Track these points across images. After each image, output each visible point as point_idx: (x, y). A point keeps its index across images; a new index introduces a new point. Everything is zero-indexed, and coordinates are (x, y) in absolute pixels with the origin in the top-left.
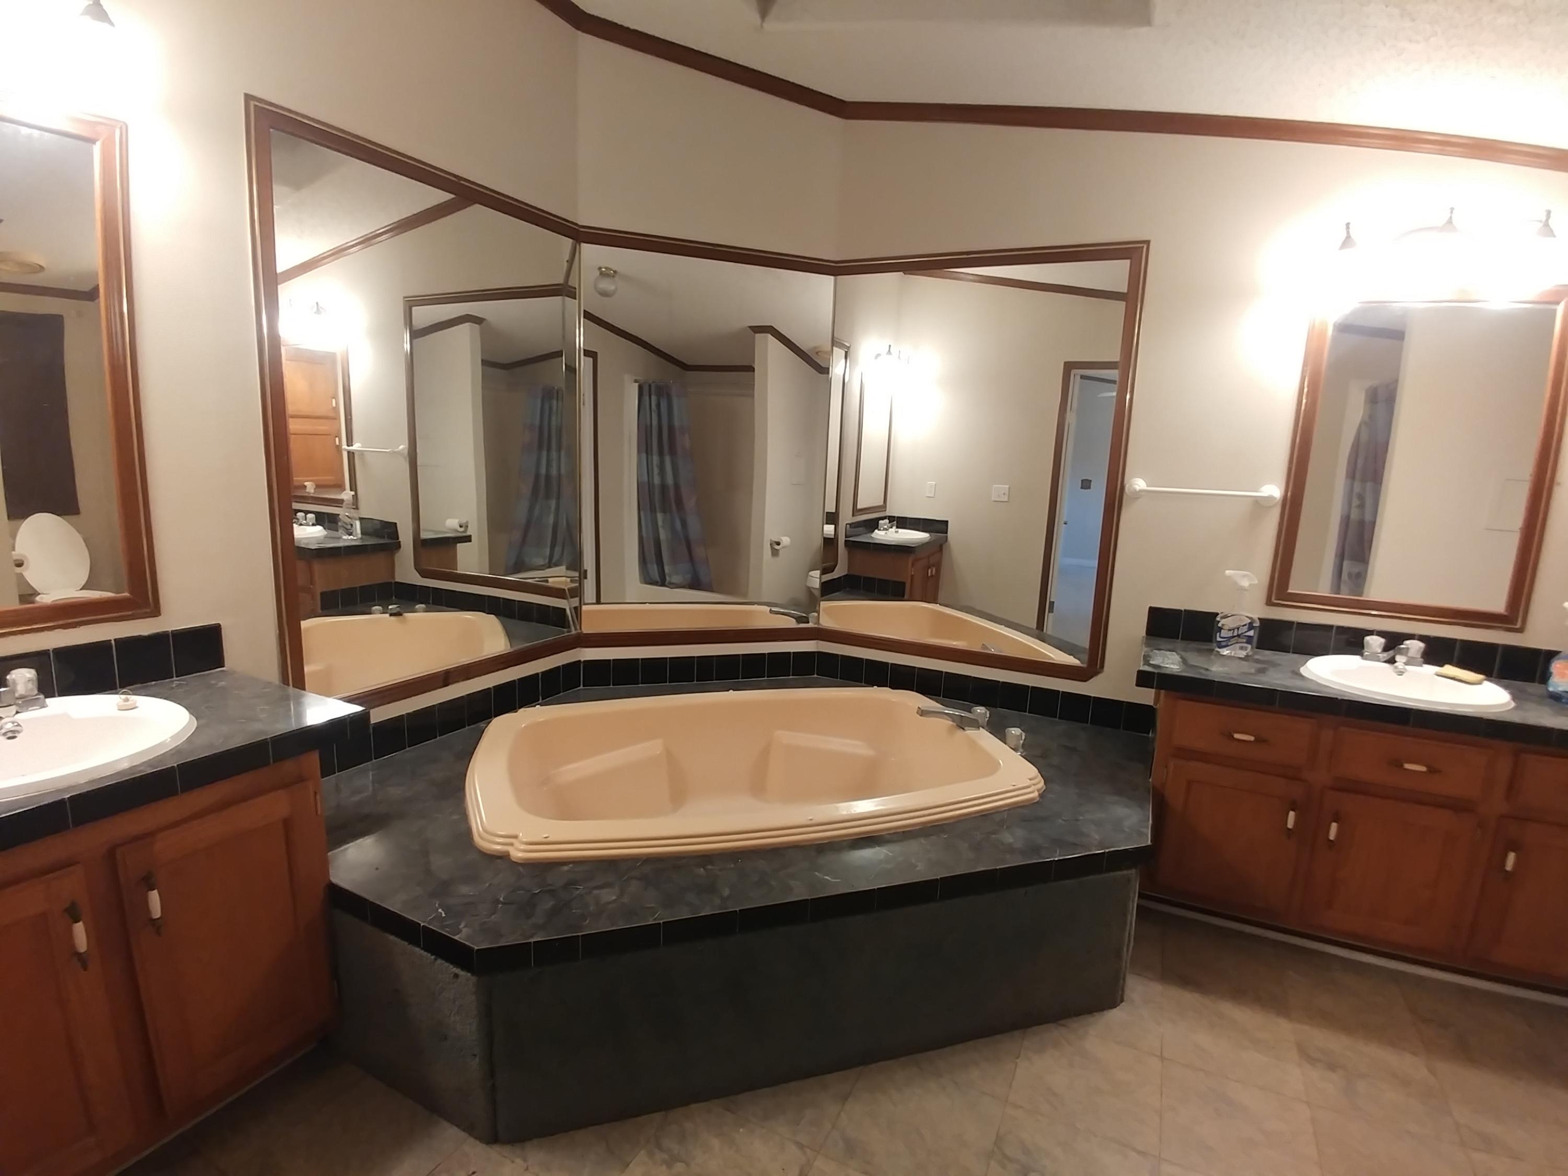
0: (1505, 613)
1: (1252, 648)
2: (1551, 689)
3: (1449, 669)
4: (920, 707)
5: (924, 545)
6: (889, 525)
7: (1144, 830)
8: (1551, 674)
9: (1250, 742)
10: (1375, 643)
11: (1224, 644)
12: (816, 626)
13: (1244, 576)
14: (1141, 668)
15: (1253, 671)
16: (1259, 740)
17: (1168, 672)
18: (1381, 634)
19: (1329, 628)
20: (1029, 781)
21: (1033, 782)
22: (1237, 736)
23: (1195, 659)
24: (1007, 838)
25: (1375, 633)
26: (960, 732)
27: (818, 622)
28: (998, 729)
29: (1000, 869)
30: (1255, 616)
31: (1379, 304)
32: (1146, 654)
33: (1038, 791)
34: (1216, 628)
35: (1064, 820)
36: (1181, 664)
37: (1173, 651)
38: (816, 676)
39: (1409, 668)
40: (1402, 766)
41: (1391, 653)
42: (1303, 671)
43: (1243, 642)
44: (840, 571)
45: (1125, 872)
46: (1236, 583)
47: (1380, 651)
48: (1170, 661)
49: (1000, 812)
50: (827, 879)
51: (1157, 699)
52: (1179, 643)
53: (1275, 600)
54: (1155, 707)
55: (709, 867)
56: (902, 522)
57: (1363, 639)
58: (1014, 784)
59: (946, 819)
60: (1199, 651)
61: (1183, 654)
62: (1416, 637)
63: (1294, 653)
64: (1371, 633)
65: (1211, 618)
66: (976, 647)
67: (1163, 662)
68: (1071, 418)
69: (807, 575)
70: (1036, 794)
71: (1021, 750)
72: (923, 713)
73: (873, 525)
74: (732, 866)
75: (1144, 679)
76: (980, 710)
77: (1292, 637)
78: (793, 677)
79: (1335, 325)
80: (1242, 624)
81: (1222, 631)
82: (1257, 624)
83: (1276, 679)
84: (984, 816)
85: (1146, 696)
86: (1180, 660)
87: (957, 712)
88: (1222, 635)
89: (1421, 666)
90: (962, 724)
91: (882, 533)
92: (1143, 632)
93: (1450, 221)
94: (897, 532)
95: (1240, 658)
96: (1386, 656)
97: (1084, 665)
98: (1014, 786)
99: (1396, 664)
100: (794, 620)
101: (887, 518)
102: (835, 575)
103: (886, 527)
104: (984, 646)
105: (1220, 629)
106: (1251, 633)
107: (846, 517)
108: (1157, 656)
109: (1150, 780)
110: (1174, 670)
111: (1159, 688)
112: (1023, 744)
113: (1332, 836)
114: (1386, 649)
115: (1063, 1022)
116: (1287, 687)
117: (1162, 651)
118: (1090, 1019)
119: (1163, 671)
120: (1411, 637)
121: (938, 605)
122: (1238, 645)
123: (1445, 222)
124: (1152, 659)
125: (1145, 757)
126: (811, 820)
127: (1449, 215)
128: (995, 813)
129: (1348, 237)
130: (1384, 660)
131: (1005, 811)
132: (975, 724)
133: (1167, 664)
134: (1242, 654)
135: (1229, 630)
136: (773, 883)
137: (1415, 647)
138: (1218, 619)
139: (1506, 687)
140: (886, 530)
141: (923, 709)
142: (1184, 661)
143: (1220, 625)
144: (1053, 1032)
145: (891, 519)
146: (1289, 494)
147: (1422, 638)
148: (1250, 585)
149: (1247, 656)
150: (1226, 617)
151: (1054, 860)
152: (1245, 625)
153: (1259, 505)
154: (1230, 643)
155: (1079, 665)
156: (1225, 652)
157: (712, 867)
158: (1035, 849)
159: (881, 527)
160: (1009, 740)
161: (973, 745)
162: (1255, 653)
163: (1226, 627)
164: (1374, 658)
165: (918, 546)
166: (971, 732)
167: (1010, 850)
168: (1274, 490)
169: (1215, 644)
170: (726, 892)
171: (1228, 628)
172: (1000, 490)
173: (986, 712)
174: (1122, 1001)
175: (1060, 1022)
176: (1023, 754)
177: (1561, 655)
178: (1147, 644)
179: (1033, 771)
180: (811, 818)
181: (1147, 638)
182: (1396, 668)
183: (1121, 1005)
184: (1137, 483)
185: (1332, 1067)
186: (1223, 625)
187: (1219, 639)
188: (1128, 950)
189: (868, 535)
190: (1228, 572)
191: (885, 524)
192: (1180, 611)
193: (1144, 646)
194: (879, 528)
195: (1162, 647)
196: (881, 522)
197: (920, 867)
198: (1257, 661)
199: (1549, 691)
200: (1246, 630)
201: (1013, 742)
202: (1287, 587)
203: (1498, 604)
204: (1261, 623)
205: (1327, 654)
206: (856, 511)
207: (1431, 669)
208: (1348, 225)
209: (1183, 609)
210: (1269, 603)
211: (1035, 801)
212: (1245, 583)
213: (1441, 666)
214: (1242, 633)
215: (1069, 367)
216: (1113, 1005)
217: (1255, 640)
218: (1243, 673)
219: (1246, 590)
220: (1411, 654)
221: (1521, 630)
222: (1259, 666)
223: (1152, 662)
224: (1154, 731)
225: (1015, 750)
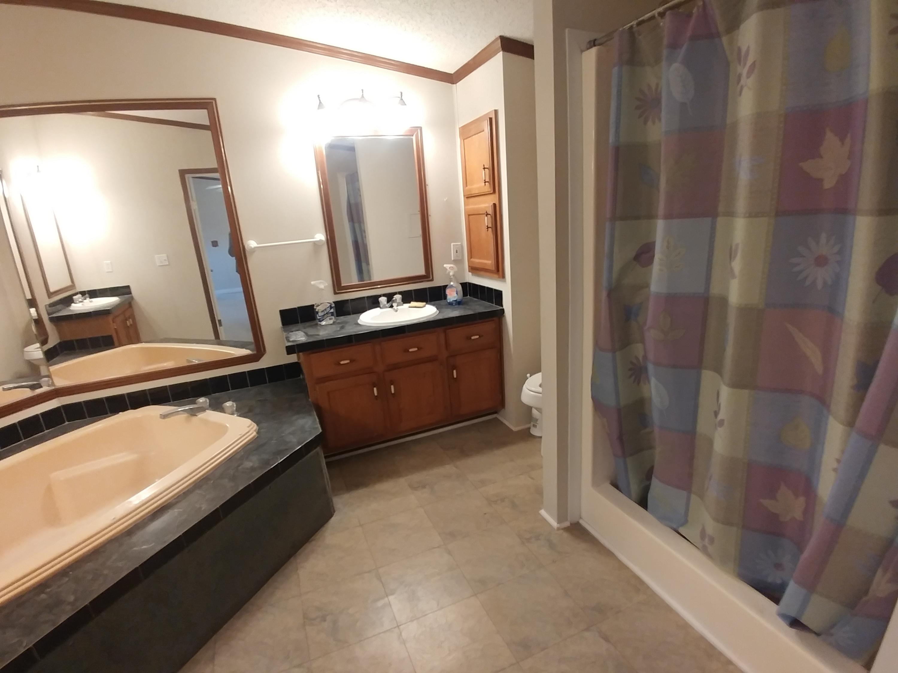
0: (425, 274)
1: (335, 317)
2: (448, 301)
3: (413, 304)
4: (161, 414)
5: (117, 307)
6: (83, 298)
7: (316, 426)
8: (447, 295)
9: (348, 363)
10: (383, 300)
11: (321, 319)
12: (53, 388)
13: (321, 283)
14: (287, 345)
15: (339, 329)
16: (352, 361)
17: (301, 342)
18: (384, 295)
19: (363, 298)
20: (247, 428)
21: (250, 427)
22: (342, 362)
23: (311, 331)
24: (248, 464)
25: (382, 296)
26: (194, 418)
27: (53, 384)
28: (217, 407)
29: (252, 483)
30: (331, 301)
31: (343, 138)
32: (286, 336)
33: (255, 431)
34: (315, 312)
35: (276, 440)
36: (306, 336)
37: (299, 330)
38: (67, 423)
39: (399, 307)
40: (409, 351)
41: (391, 303)
42: (359, 322)
43: (329, 316)
44: (53, 341)
45: (315, 451)
46: (318, 287)
47: (386, 303)
48: (299, 336)
49: (238, 453)
50: (145, 548)
51: (299, 358)
52: (300, 325)
53: (338, 291)
54: (299, 362)
55: (48, 590)
56: (93, 294)
57: (378, 300)
58: (240, 433)
59: (207, 472)
60: (311, 326)
61: (304, 330)
62: (398, 293)
63: (353, 314)
64: (380, 296)
65: (311, 308)
66: (182, 363)
67: (296, 338)
68: (194, 206)
69: (23, 352)
70: (255, 433)
71: (236, 413)
72: (164, 416)
73: (69, 301)
74: (67, 579)
75: (290, 350)
76: (202, 400)
77: (350, 307)
78: (48, 431)
79: (325, 148)
80: (327, 307)
81: (319, 313)
82: (333, 305)
83: (350, 330)
84: (230, 459)
85: (293, 358)
86: (304, 334)
87: (186, 407)
88: (320, 315)
89: (402, 305)
90: (193, 413)
91: (80, 305)
92: (280, 325)
93: (363, 97)
94: (91, 302)
95: (331, 324)
96: (389, 305)
97: (255, 352)
98: (241, 434)
99: (394, 307)
100: (28, 389)
101: (79, 293)
102: (51, 344)
103: (80, 300)
104: (188, 361)
105: (317, 313)
106: (332, 310)
107: (43, 301)
108: (292, 336)
109: (310, 400)
110: (304, 340)
111: (299, 351)
112: (236, 409)
113: (393, 392)
114: (388, 302)
115: (311, 540)
116: (356, 332)
117: (294, 332)
118: (323, 529)
119: (298, 343)
120: (395, 294)
121: (143, 343)
122: (328, 318)
123: (361, 97)
124: (290, 338)
125: (303, 389)
126: (114, 519)
127: (362, 94)
128: (236, 454)
129: (320, 103)
130: (389, 306)
131: (241, 451)
132: (202, 409)
133: (299, 338)
134: (331, 322)
135: (322, 312)
136: (106, 572)
137: (398, 297)
138: (315, 308)
139: (434, 305)
140: (82, 302)
141: (163, 414)
142: (306, 334)
143: (317, 310)
144: (308, 547)
145: (83, 293)
146: (329, 237)
147: (400, 293)
148: (325, 287)
149: (334, 322)
150: (318, 306)
151: (278, 463)
152: (328, 307)
153: (316, 245)
154: (324, 318)
155: (252, 354)
156: (323, 323)
157: (50, 590)
158: (267, 462)
159: (76, 301)
160: (226, 410)
161: (206, 422)
162: (337, 320)
163: (320, 311)
164: (385, 307)
165: (112, 308)
166: (201, 415)
167: (253, 469)
168: (321, 237)
169: (318, 321)
170: (72, 598)
171: (321, 311)
172: (160, 258)
173: (206, 400)
174: (334, 512)
175: (310, 540)
176: (238, 414)
177: (448, 286)
178: (285, 331)
179: (247, 422)
180: (113, 518)
181: (283, 328)
182: (394, 309)
183: (335, 514)
184: (251, 243)
185: (424, 487)
186: (318, 310)
187: (319, 318)
188: (329, 486)
189: (67, 309)
190: (312, 283)
191: (79, 298)
192: (295, 308)
193: (283, 332)
194: (75, 302)
195: (293, 330)
196: (74, 297)
197: (204, 507)
198: (339, 323)
199: (448, 302)
200: (329, 310)
201: (230, 411)
202: (340, 284)
203: (421, 271)
204: (335, 304)
205: (366, 311)
206: (50, 294)
207: (406, 305)
208: (318, 96)
209: (296, 307)
210: (335, 293)
211: (256, 437)
212: (322, 286)
213: (410, 303)
214: (328, 312)
215: (183, 173)
216: (331, 516)
217: (335, 313)
218: (335, 331)
219: (323, 290)
220: (398, 301)
221: (432, 280)
222: (341, 325)
223: (291, 340)
224: (303, 374)
225: (233, 414)
